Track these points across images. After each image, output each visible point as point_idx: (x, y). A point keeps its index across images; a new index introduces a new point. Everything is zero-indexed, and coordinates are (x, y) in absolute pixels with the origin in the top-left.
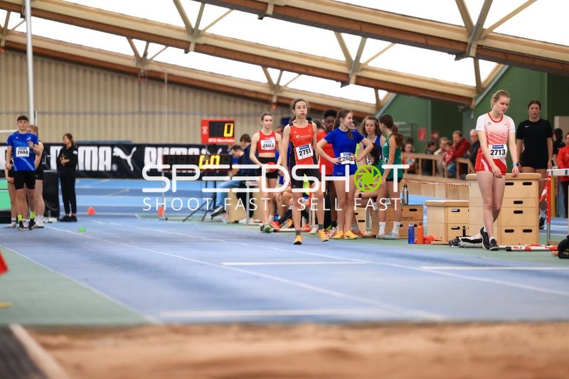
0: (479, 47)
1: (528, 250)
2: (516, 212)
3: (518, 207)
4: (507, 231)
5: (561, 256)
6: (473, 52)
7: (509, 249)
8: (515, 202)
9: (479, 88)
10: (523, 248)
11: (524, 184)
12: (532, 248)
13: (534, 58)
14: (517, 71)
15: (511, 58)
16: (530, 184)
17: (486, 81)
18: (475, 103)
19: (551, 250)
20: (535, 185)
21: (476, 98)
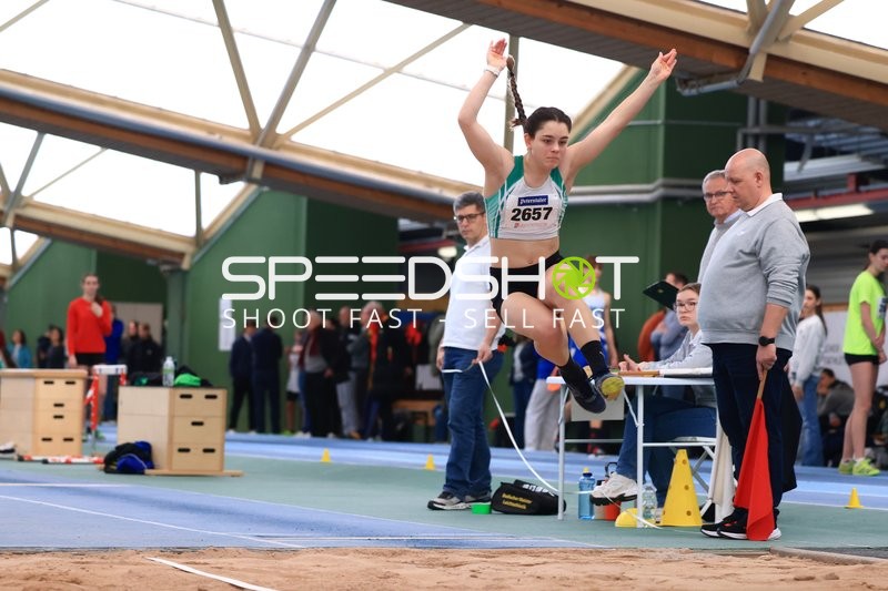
0: (18, 217)
1: (68, 463)
2: (56, 417)
3: (59, 411)
4: (44, 440)
5: (107, 470)
6: (10, 222)
7: (45, 462)
8: (56, 405)
9: (15, 266)
10: (63, 460)
11: (68, 383)
12: (74, 460)
13: (82, 232)
14: (61, 247)
15: (54, 231)
16: (73, 383)
17: (25, 257)
18: (9, 284)
19: (96, 463)
20: (80, 385)
21: (11, 278)
